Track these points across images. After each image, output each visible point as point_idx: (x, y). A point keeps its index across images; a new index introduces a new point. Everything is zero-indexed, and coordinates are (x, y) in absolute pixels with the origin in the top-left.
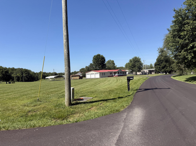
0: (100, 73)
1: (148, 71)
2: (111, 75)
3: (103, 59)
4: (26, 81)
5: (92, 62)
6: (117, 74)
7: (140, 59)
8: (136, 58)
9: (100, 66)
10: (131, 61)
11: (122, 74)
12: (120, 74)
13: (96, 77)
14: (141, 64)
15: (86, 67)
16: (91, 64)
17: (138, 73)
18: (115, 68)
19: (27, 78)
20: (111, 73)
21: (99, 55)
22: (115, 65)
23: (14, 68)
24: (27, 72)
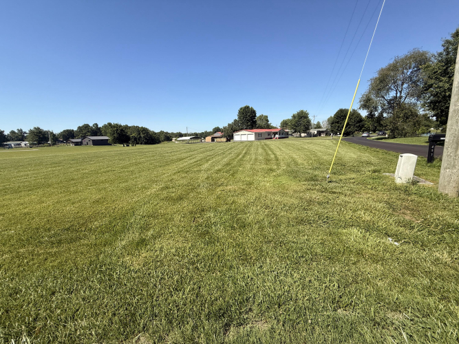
0: (255, 133)
1: (316, 133)
2: (269, 137)
3: (253, 112)
4: (146, 143)
5: (237, 118)
6: (277, 136)
7: (307, 114)
8: (302, 112)
9: (249, 123)
10: (294, 116)
11: (283, 136)
12: (281, 136)
13: (249, 140)
14: (309, 122)
15: (229, 125)
16: (235, 120)
17: (303, 135)
18: (268, 127)
19: (146, 139)
20: (269, 134)
21: (247, 107)
22: (269, 123)
23: (127, 126)
24: (145, 130)
